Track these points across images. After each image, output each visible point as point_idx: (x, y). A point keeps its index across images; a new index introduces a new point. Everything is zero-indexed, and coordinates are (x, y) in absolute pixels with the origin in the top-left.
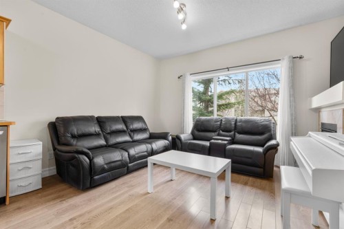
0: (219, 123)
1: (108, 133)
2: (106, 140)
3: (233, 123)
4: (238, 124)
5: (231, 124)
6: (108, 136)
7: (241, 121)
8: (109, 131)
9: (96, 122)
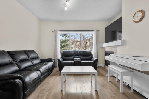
0: (73, 53)
1: (18, 62)
2: (19, 66)
3: (79, 52)
4: (81, 53)
5: (78, 53)
6: (19, 64)
7: (82, 51)
8: (19, 60)
9: (8, 55)
